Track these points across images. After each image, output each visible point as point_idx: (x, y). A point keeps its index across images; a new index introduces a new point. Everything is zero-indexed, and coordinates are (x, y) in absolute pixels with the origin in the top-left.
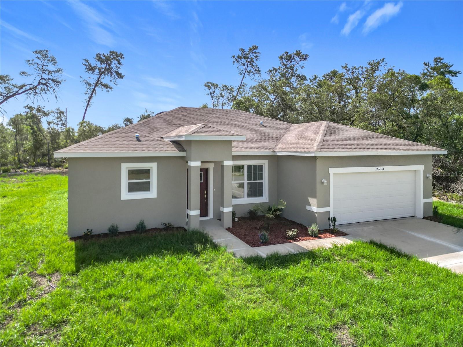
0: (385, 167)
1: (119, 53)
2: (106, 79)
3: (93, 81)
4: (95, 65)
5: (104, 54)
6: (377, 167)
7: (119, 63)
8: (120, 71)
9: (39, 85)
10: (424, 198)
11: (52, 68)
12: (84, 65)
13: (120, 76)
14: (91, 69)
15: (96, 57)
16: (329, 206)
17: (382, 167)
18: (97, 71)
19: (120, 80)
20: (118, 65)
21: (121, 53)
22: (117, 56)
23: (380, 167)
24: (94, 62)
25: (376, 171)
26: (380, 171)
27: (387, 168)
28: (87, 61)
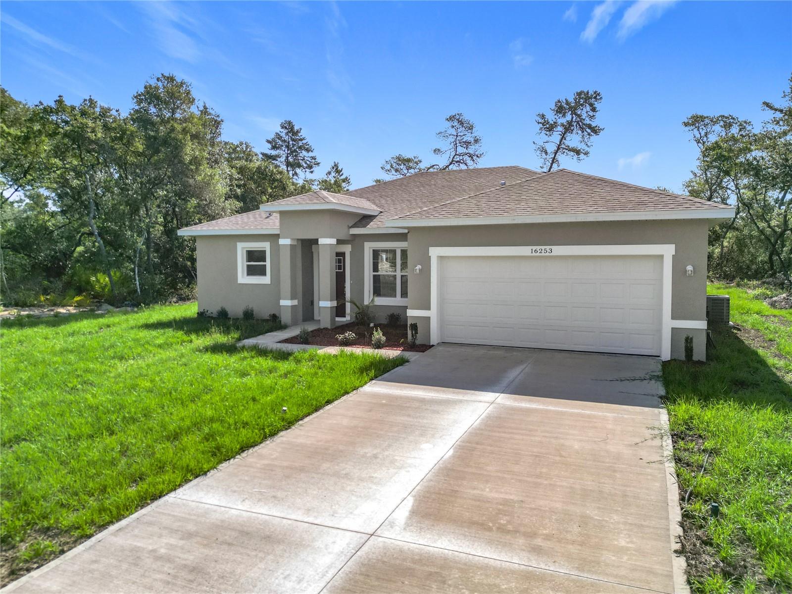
0: (554, 248)
1: (591, 92)
2: (574, 140)
3: (550, 148)
4: (554, 120)
5: (566, 100)
6: (534, 248)
7: (594, 110)
8: (594, 125)
9: (451, 164)
10: (674, 317)
11: (468, 138)
12: (538, 123)
13: (595, 131)
14: (550, 128)
15: (553, 107)
16: (429, 309)
17: (548, 247)
18: (560, 129)
19: (594, 138)
20: (591, 113)
21: (595, 92)
22: (588, 99)
23: (543, 247)
24: (551, 117)
25: (532, 255)
26: (543, 254)
27: (559, 250)
28: (543, 116)
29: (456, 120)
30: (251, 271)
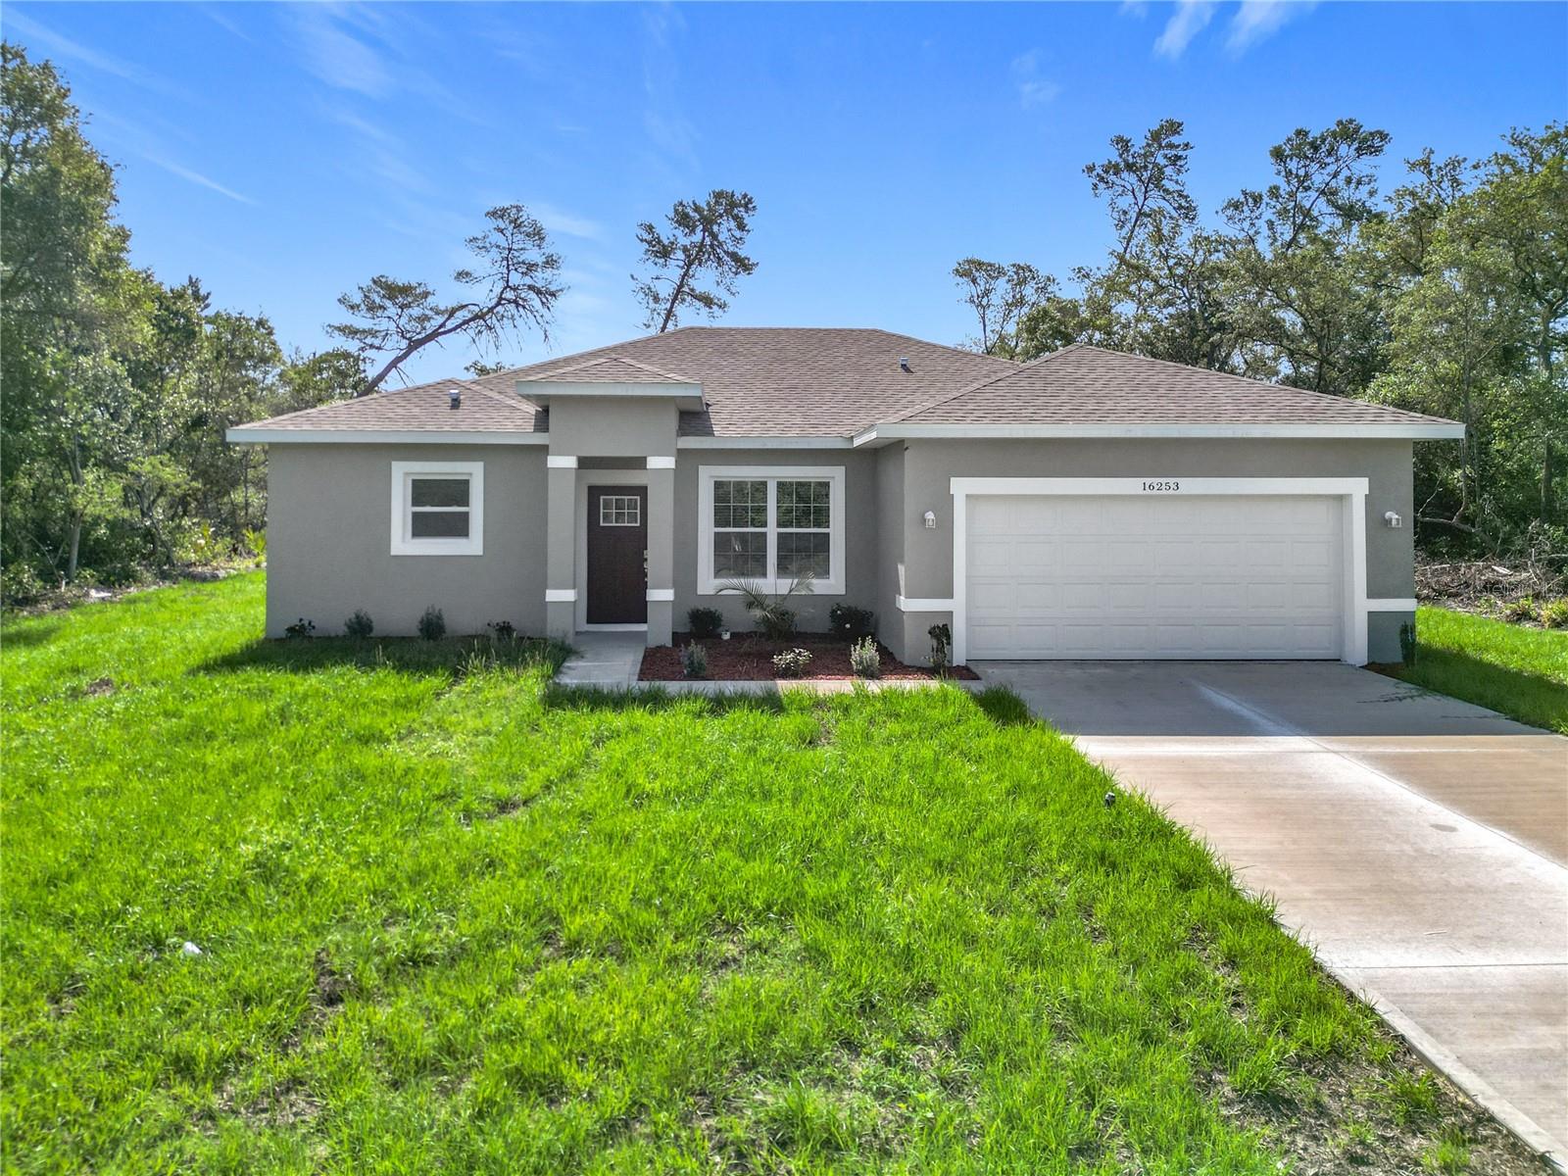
0: (1181, 481)
1: (738, 196)
2: (705, 279)
3: (665, 290)
4: (672, 239)
5: (695, 204)
6: (1148, 481)
7: (741, 227)
8: (742, 253)
9: (498, 304)
10: (1371, 595)
11: (533, 255)
12: (642, 240)
13: (743, 265)
14: (663, 252)
15: (672, 214)
16: (950, 595)
17: (1172, 481)
18: (680, 255)
19: (743, 276)
20: (738, 234)
21: (745, 196)
22: (733, 206)
23: (1164, 480)
24: (667, 231)
25: (1142, 492)
26: (1164, 492)
27: (1190, 485)
28: (650, 229)
29: (508, 217)
30: (423, 527)
